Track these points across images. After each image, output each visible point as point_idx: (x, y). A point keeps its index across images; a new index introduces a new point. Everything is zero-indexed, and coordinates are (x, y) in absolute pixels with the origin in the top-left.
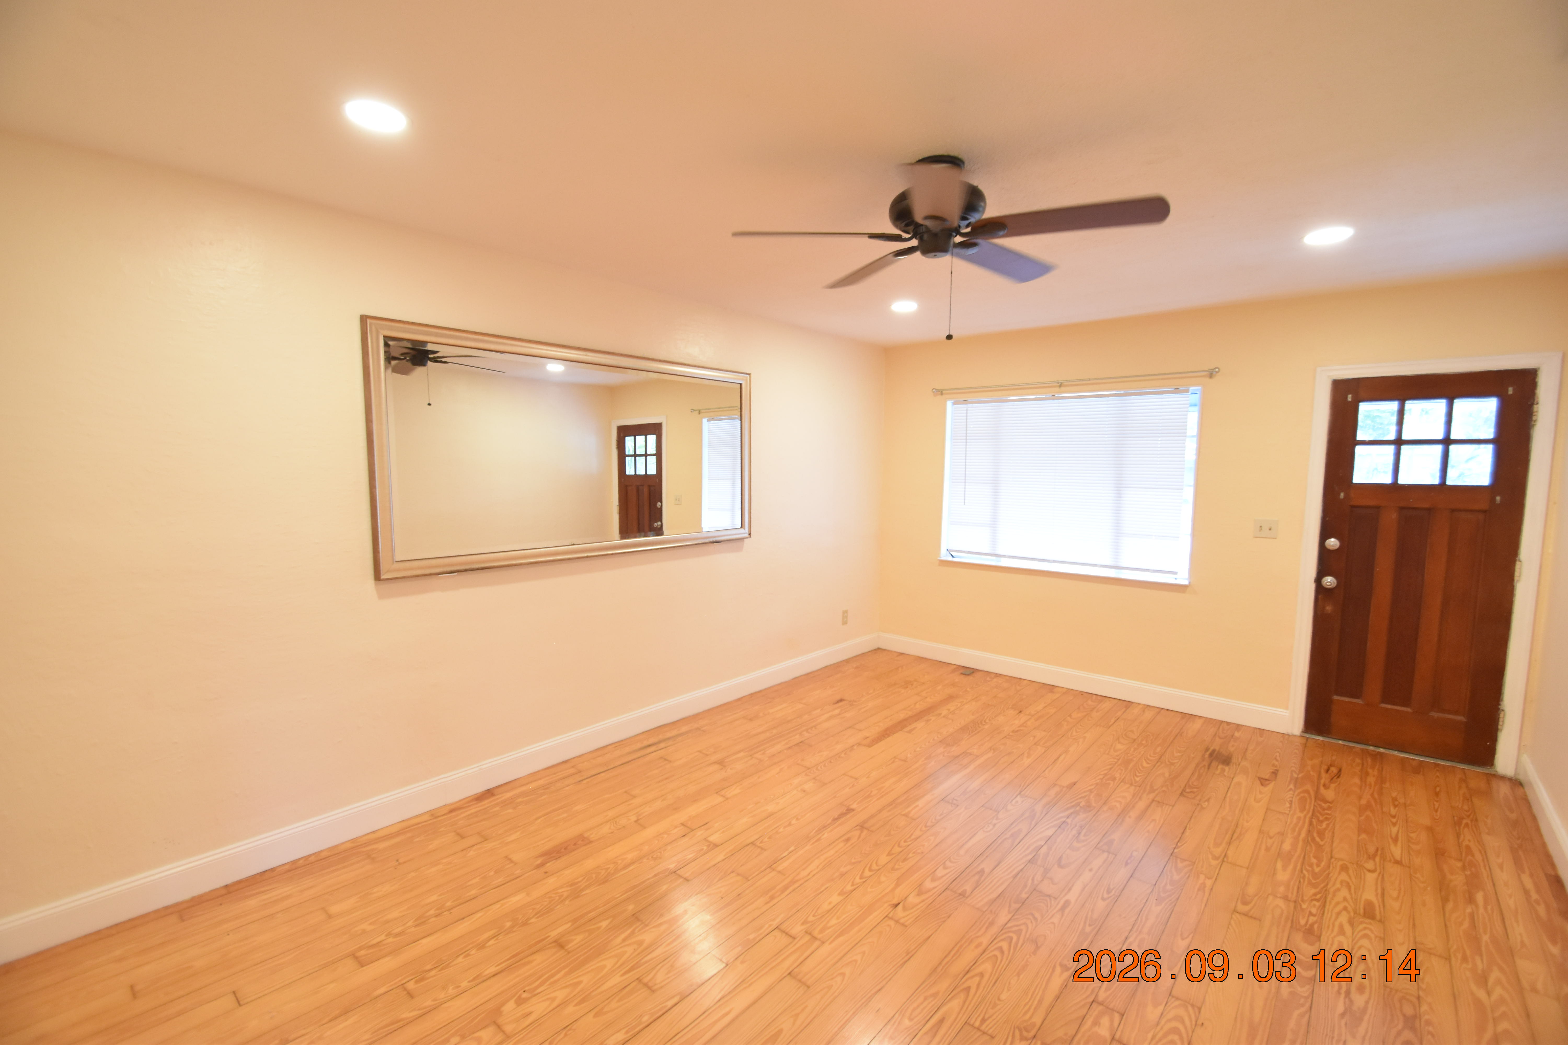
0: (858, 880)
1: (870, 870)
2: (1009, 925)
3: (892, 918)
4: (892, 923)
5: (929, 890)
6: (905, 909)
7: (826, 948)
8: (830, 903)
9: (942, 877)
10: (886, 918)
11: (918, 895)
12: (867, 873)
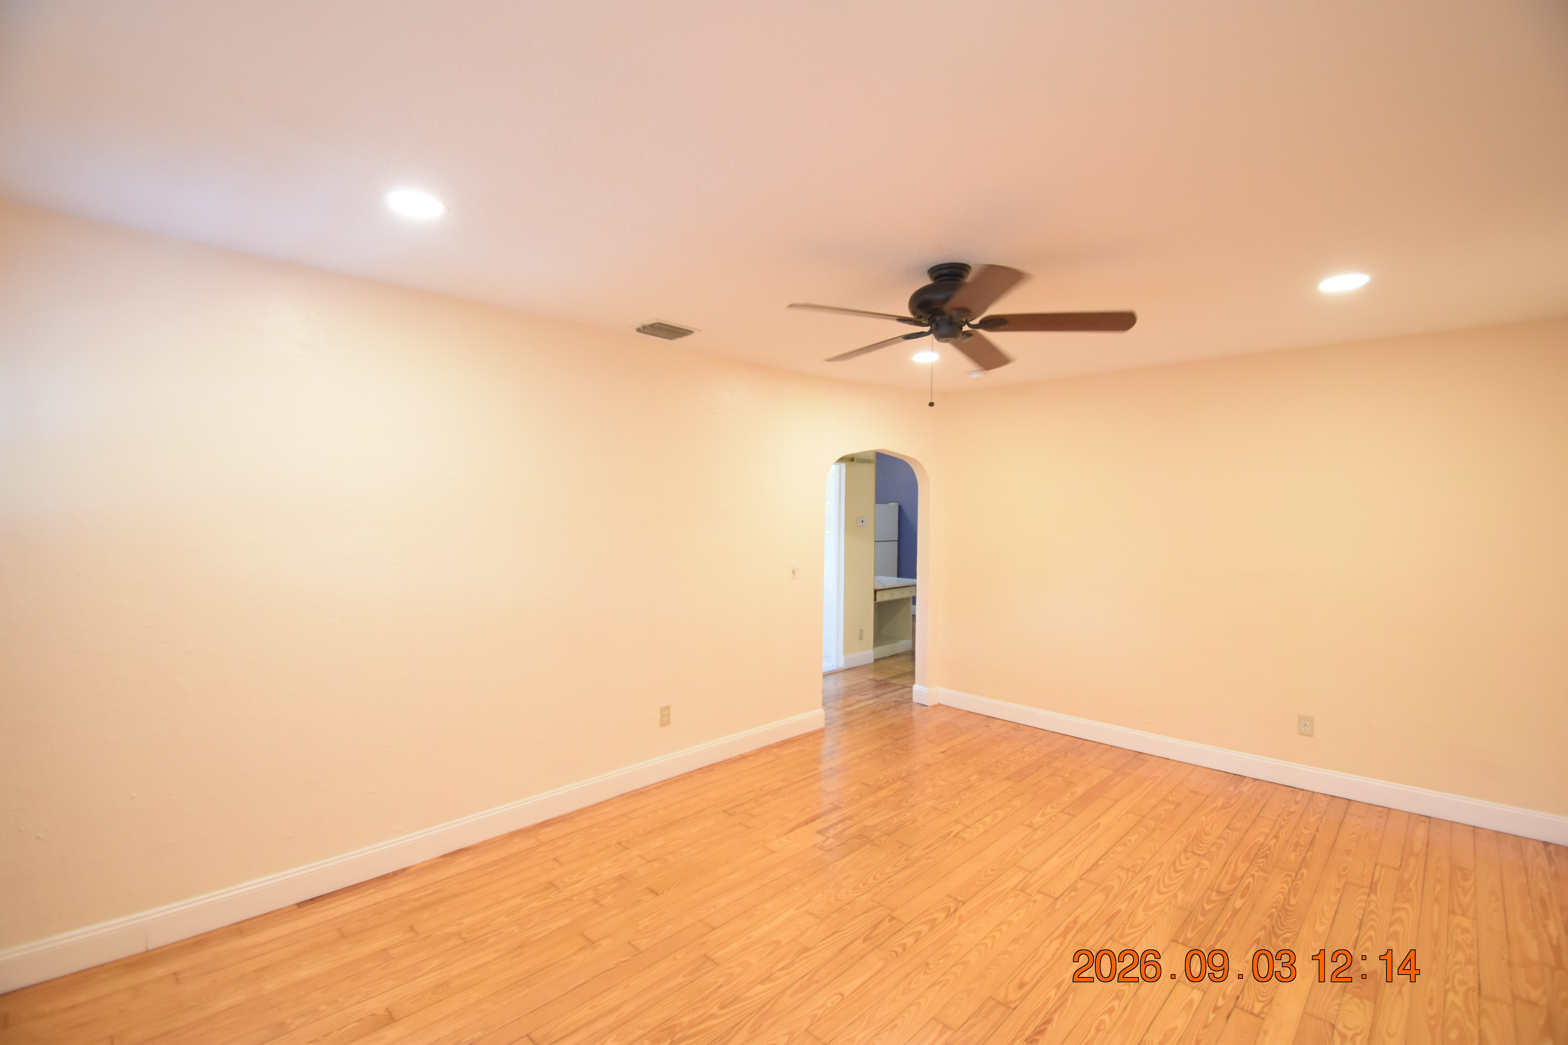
0: (997, 934)
1: (986, 945)
2: (861, 893)
3: (960, 901)
4: (960, 898)
5: (923, 923)
6: (949, 909)
7: (1012, 883)
8: (1018, 915)
9: (908, 936)
10: (965, 901)
11: (935, 919)
12: (989, 941)
